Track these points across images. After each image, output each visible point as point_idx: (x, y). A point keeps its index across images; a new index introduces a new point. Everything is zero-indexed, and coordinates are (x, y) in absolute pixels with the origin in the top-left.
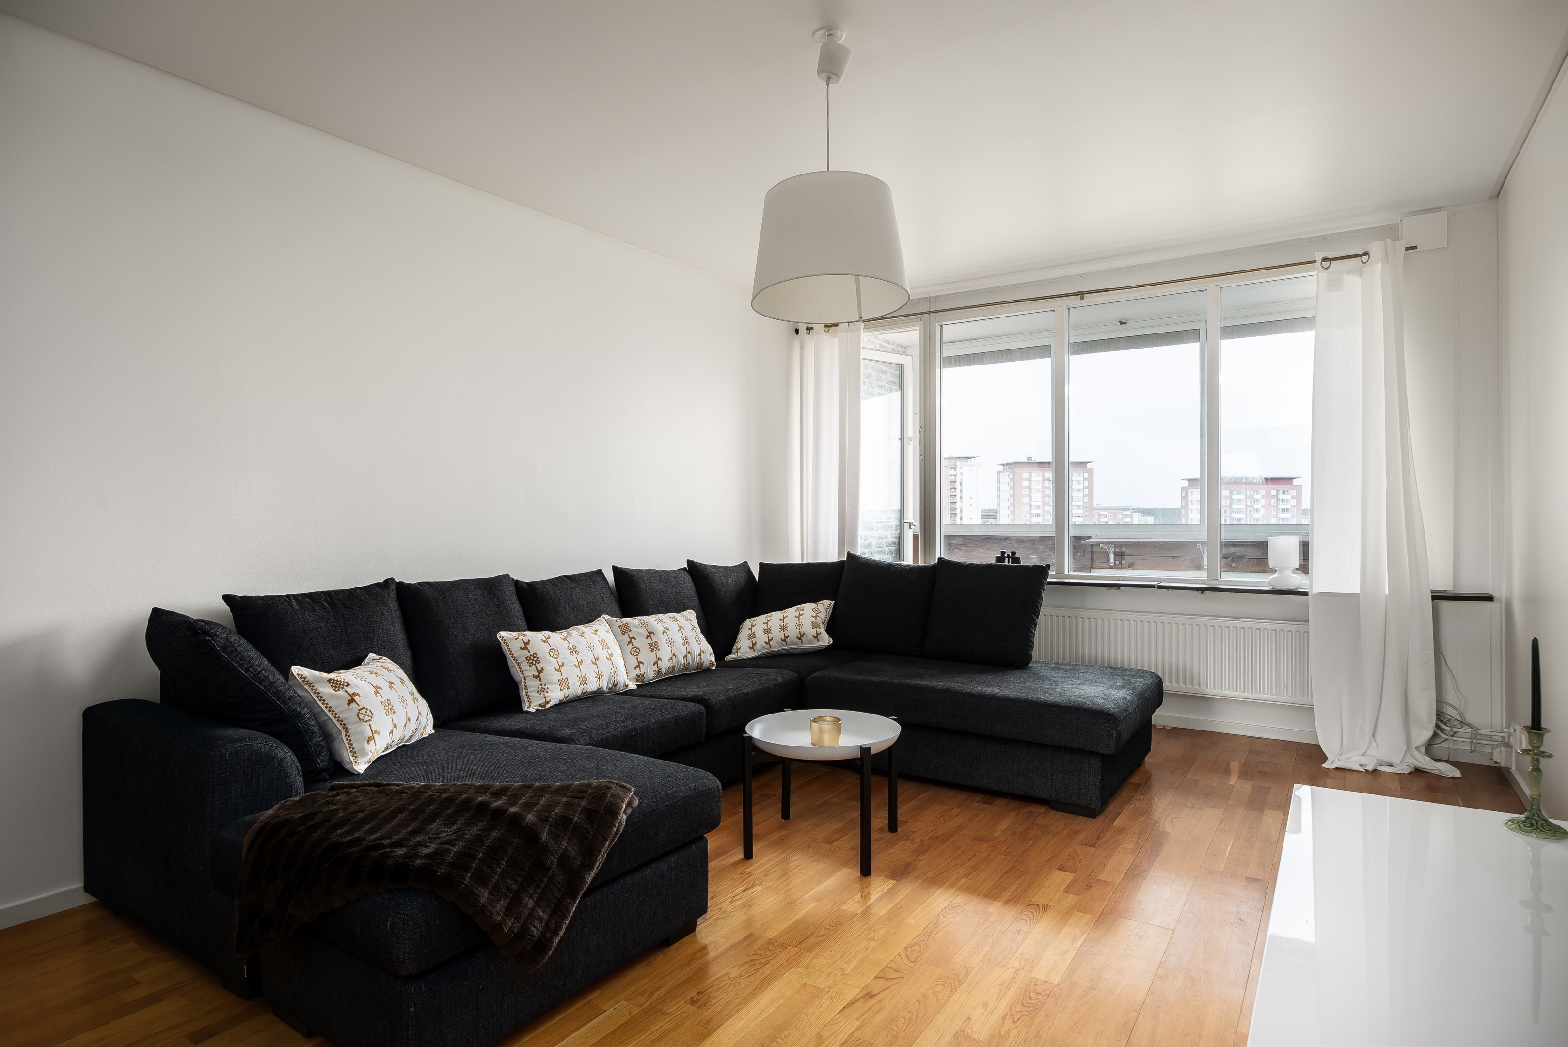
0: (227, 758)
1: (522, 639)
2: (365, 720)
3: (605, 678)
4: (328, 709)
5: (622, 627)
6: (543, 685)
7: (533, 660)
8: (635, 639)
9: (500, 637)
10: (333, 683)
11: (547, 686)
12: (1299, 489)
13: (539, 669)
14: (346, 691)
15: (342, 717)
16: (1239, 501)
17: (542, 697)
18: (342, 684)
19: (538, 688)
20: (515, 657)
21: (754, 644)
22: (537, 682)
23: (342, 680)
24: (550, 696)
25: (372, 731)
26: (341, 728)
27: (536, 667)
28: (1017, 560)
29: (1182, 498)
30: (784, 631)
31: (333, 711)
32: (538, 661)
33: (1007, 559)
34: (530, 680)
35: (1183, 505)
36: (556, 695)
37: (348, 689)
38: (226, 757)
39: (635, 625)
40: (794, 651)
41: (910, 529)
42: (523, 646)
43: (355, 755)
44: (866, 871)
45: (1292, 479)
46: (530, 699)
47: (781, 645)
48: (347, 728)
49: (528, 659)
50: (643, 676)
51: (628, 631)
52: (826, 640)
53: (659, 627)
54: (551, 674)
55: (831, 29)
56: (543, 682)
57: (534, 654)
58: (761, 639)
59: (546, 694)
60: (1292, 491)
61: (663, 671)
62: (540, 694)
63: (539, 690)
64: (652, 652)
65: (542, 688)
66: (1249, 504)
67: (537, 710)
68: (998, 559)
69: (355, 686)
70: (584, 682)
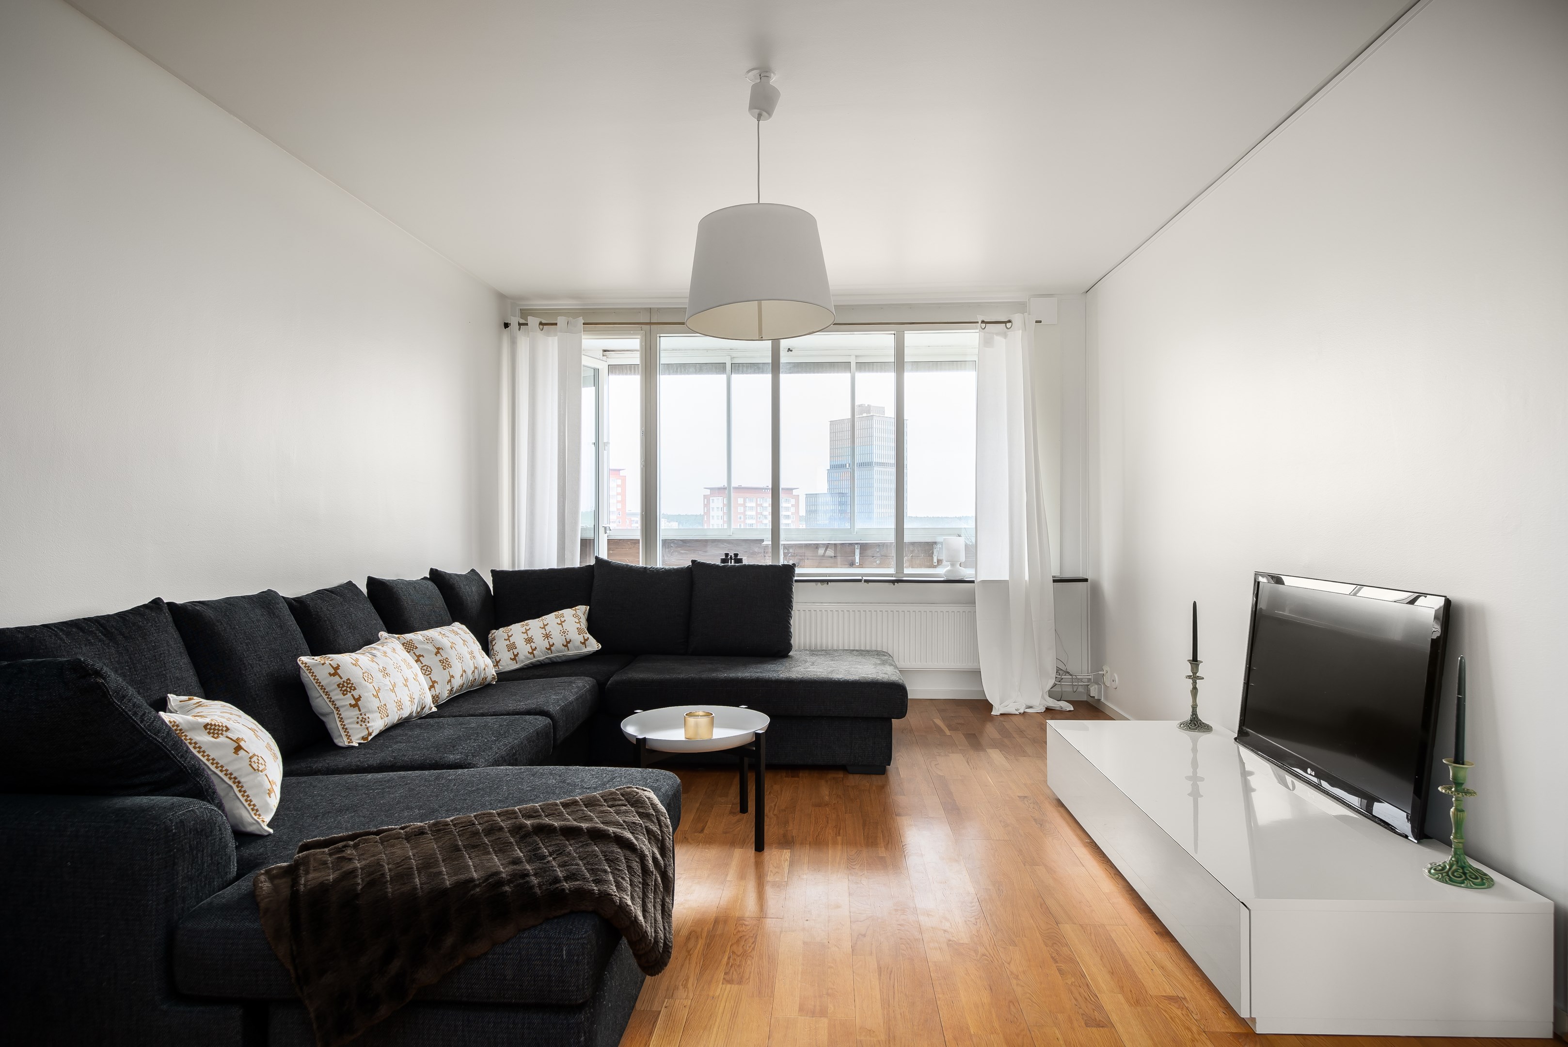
0: (174, 831)
1: (330, 664)
2: (260, 769)
3: (416, 701)
4: (211, 761)
5: (407, 644)
6: (363, 714)
7: (347, 687)
8: (424, 657)
9: (302, 663)
10: (210, 729)
11: (367, 715)
12: (797, 497)
13: (357, 697)
14: (227, 737)
15: (231, 769)
16: (751, 508)
17: (364, 729)
18: (220, 728)
19: (358, 718)
20: (322, 686)
21: (516, 656)
22: (356, 712)
23: (220, 724)
24: (372, 726)
25: (270, 782)
26: (230, 783)
27: (352, 695)
28: (740, 561)
29: (705, 506)
30: (548, 639)
31: (217, 763)
32: (353, 688)
33: (730, 561)
34: (346, 710)
35: (705, 511)
36: (377, 725)
37: (229, 734)
38: (172, 830)
39: (420, 642)
40: (558, 659)
41: (606, 533)
42: (332, 671)
43: (258, 813)
44: (759, 847)
45: (792, 489)
46: (348, 732)
47: (545, 654)
48: (239, 782)
49: (341, 686)
50: (438, 697)
51: (413, 648)
52: (594, 645)
53: (445, 642)
54: (370, 702)
55: (767, 72)
56: (362, 711)
57: (347, 680)
58: (523, 649)
59: (368, 725)
60: (792, 500)
61: (455, 690)
62: (361, 725)
63: (359, 720)
64: (445, 669)
65: (362, 718)
66: (759, 511)
67: (359, 744)
68: (723, 561)
69: (235, 729)
70: (400, 707)
